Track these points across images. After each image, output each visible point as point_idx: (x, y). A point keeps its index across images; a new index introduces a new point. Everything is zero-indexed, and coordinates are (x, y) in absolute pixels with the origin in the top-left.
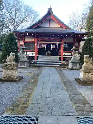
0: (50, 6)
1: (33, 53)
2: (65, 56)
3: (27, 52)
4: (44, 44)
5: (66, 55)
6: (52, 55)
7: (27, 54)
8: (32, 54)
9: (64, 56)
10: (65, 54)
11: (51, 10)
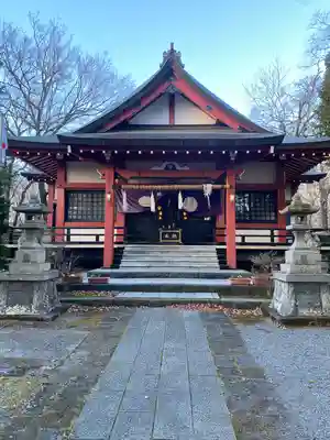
0: (172, 44)
1: (97, 236)
2: (243, 243)
3: (72, 231)
4: (147, 193)
5: (247, 240)
6: (187, 241)
7: (73, 239)
8: (93, 239)
9: (238, 244)
10: (243, 237)
11: (179, 58)
